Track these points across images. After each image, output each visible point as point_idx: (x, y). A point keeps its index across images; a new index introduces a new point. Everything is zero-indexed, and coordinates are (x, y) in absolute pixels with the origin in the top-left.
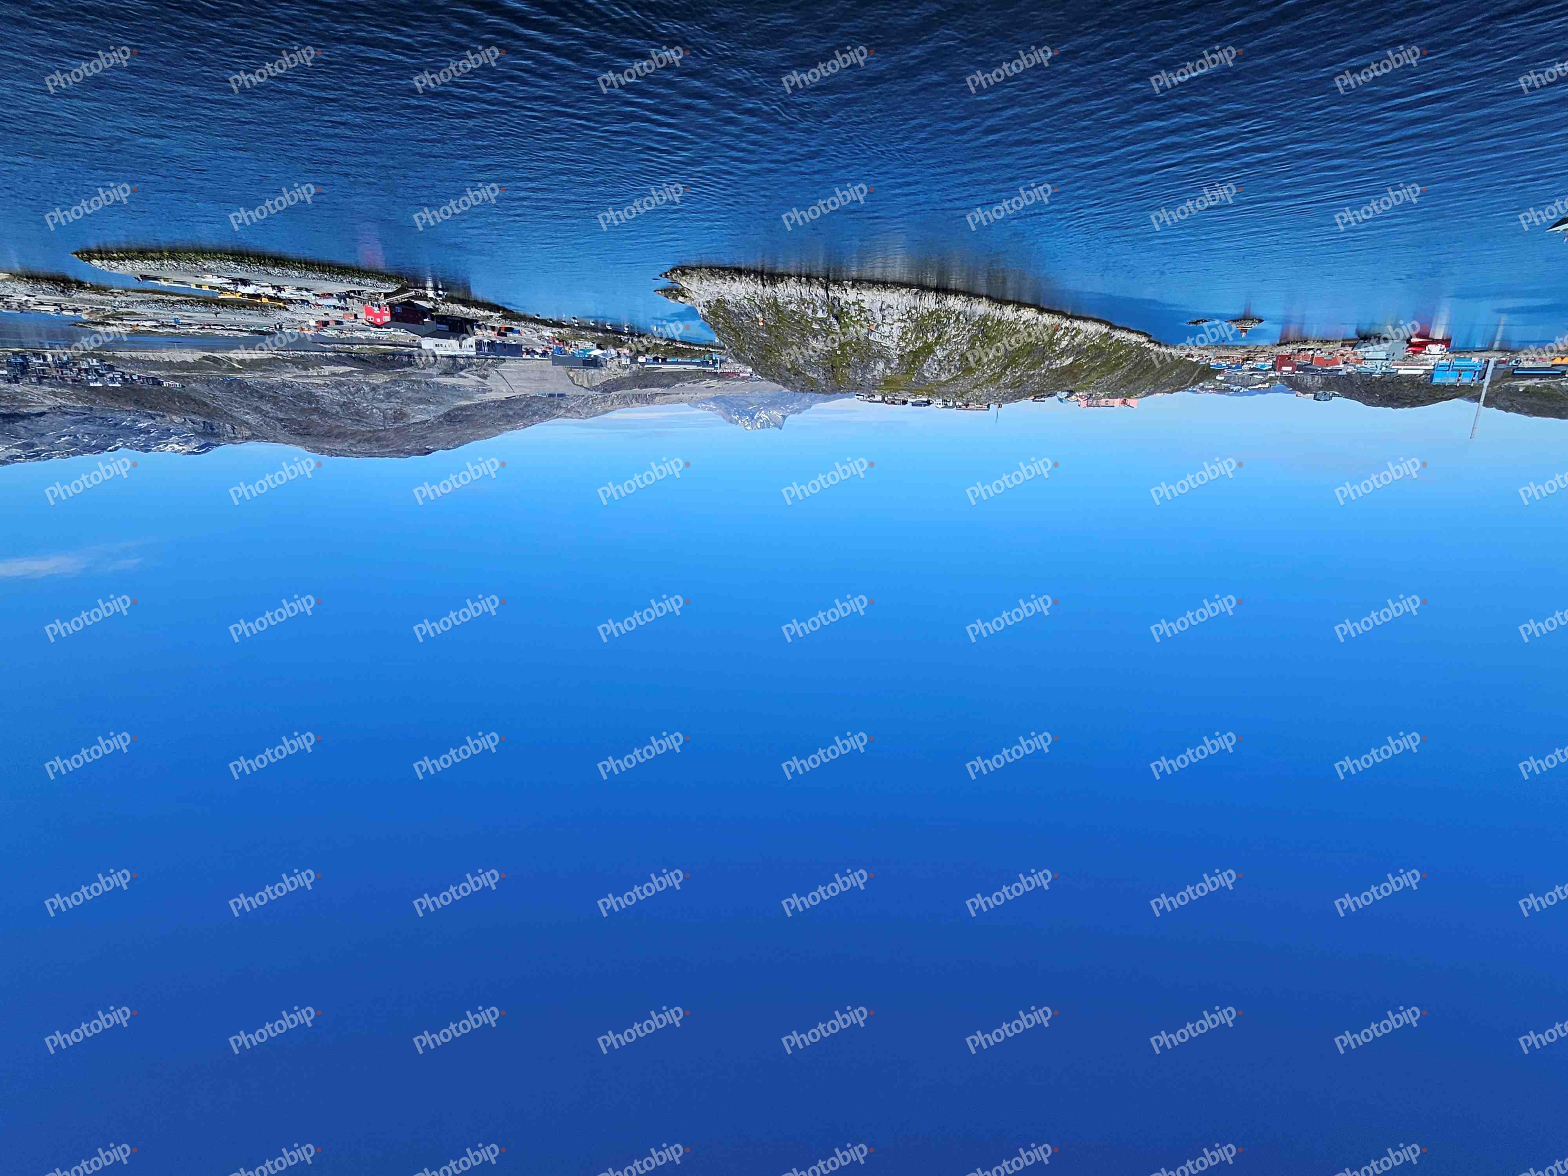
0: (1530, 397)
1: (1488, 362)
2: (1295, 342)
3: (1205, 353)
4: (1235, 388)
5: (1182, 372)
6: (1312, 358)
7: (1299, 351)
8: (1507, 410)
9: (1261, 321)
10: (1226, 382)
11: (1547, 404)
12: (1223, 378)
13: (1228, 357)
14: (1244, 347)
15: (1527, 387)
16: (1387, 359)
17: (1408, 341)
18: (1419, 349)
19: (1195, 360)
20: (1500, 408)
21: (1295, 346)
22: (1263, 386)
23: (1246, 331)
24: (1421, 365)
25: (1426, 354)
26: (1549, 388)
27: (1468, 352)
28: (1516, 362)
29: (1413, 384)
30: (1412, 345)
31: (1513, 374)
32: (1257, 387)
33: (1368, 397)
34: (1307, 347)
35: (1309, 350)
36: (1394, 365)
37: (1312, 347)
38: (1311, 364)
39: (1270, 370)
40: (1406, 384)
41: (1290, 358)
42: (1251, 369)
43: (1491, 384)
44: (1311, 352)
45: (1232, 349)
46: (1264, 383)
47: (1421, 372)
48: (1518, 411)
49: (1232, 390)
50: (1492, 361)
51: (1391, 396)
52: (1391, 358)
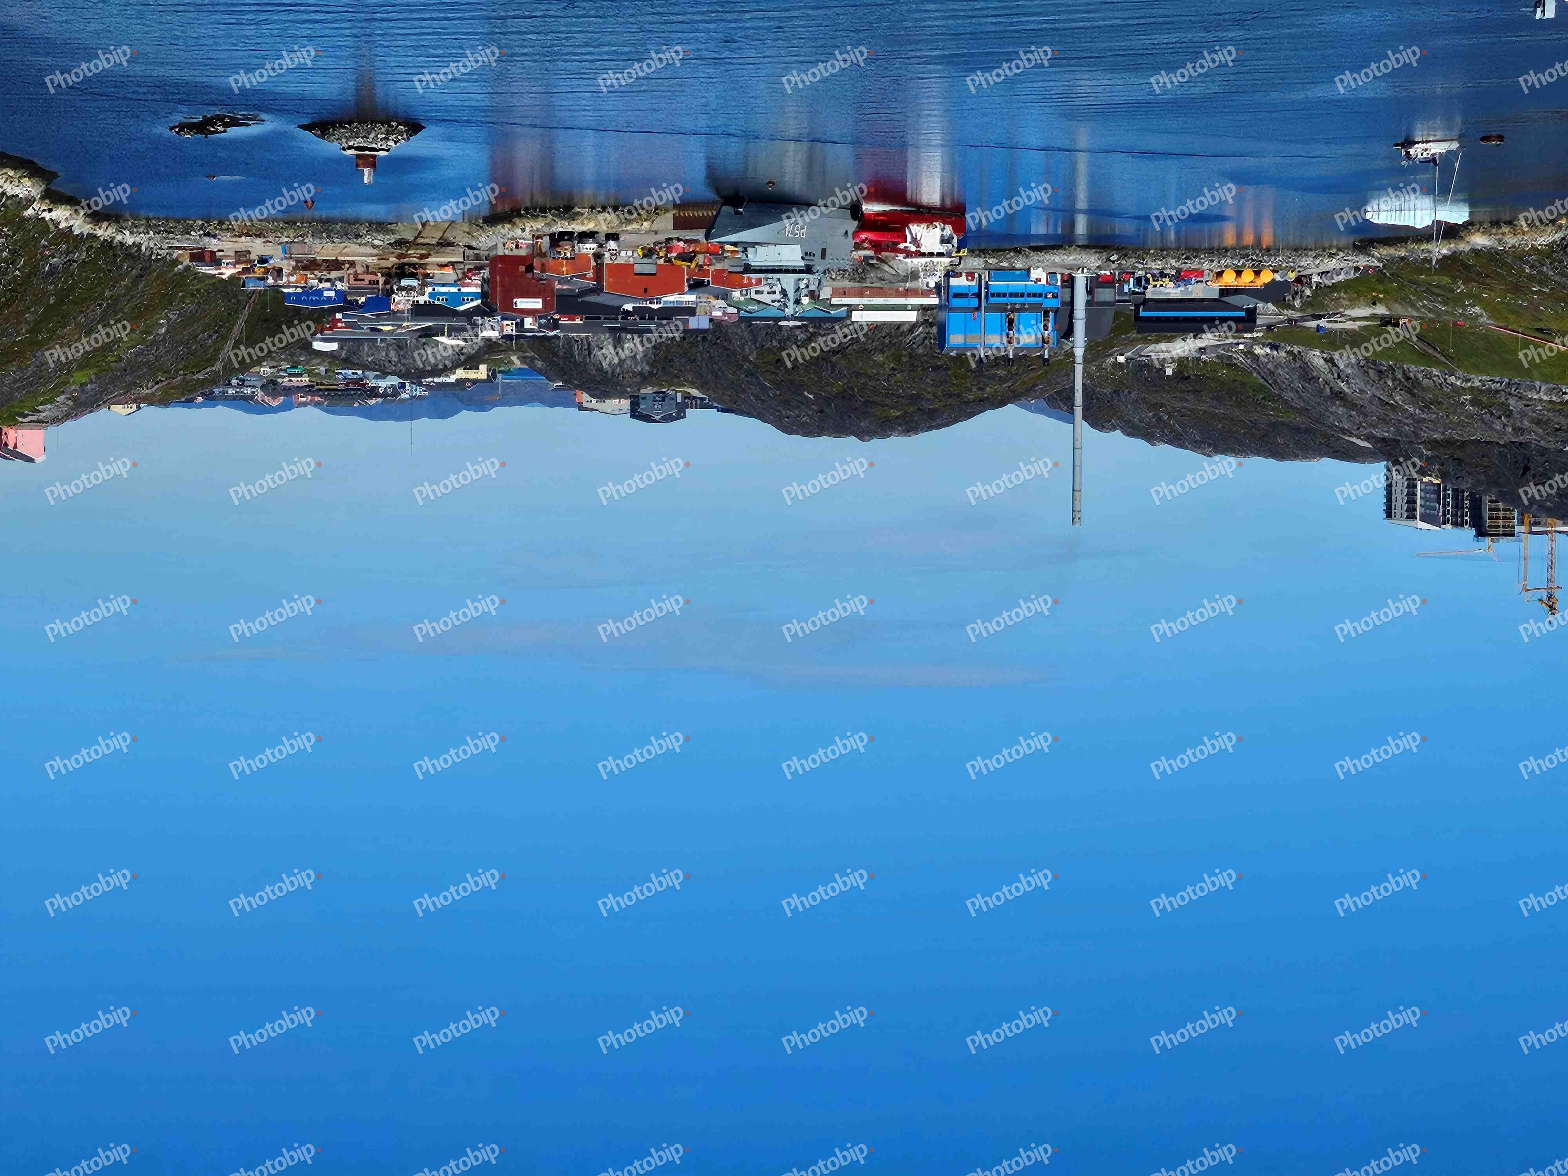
0: (1196, 392)
1: (1069, 282)
2: (536, 210)
3: (257, 247)
4: (383, 384)
5: (188, 320)
6: (599, 269)
7: (557, 239)
8: (1150, 438)
9: (414, 127)
10: (348, 363)
11: (1237, 413)
12: (334, 346)
13: (336, 265)
14: (380, 226)
15: (1182, 362)
16: (808, 270)
17: (855, 210)
18: (887, 238)
19: (227, 272)
20: (1132, 430)
21: (538, 225)
22: (472, 375)
23: (372, 162)
24: (907, 293)
25: (908, 254)
26: (1228, 363)
27: (1018, 251)
28: (1138, 281)
29: (897, 358)
30: (866, 223)
31: (1138, 318)
32: (452, 378)
33: (787, 404)
34: (576, 227)
35: (585, 236)
36: (836, 293)
37: (590, 226)
38: (598, 290)
39: (476, 311)
40: (879, 358)
41: (530, 268)
42: (419, 311)
43: (1094, 352)
44: (589, 247)
45: (345, 235)
46: (471, 362)
47: (911, 317)
48: (1177, 440)
49: (373, 392)
50: (1081, 280)
51: (845, 396)
52: (819, 266)
